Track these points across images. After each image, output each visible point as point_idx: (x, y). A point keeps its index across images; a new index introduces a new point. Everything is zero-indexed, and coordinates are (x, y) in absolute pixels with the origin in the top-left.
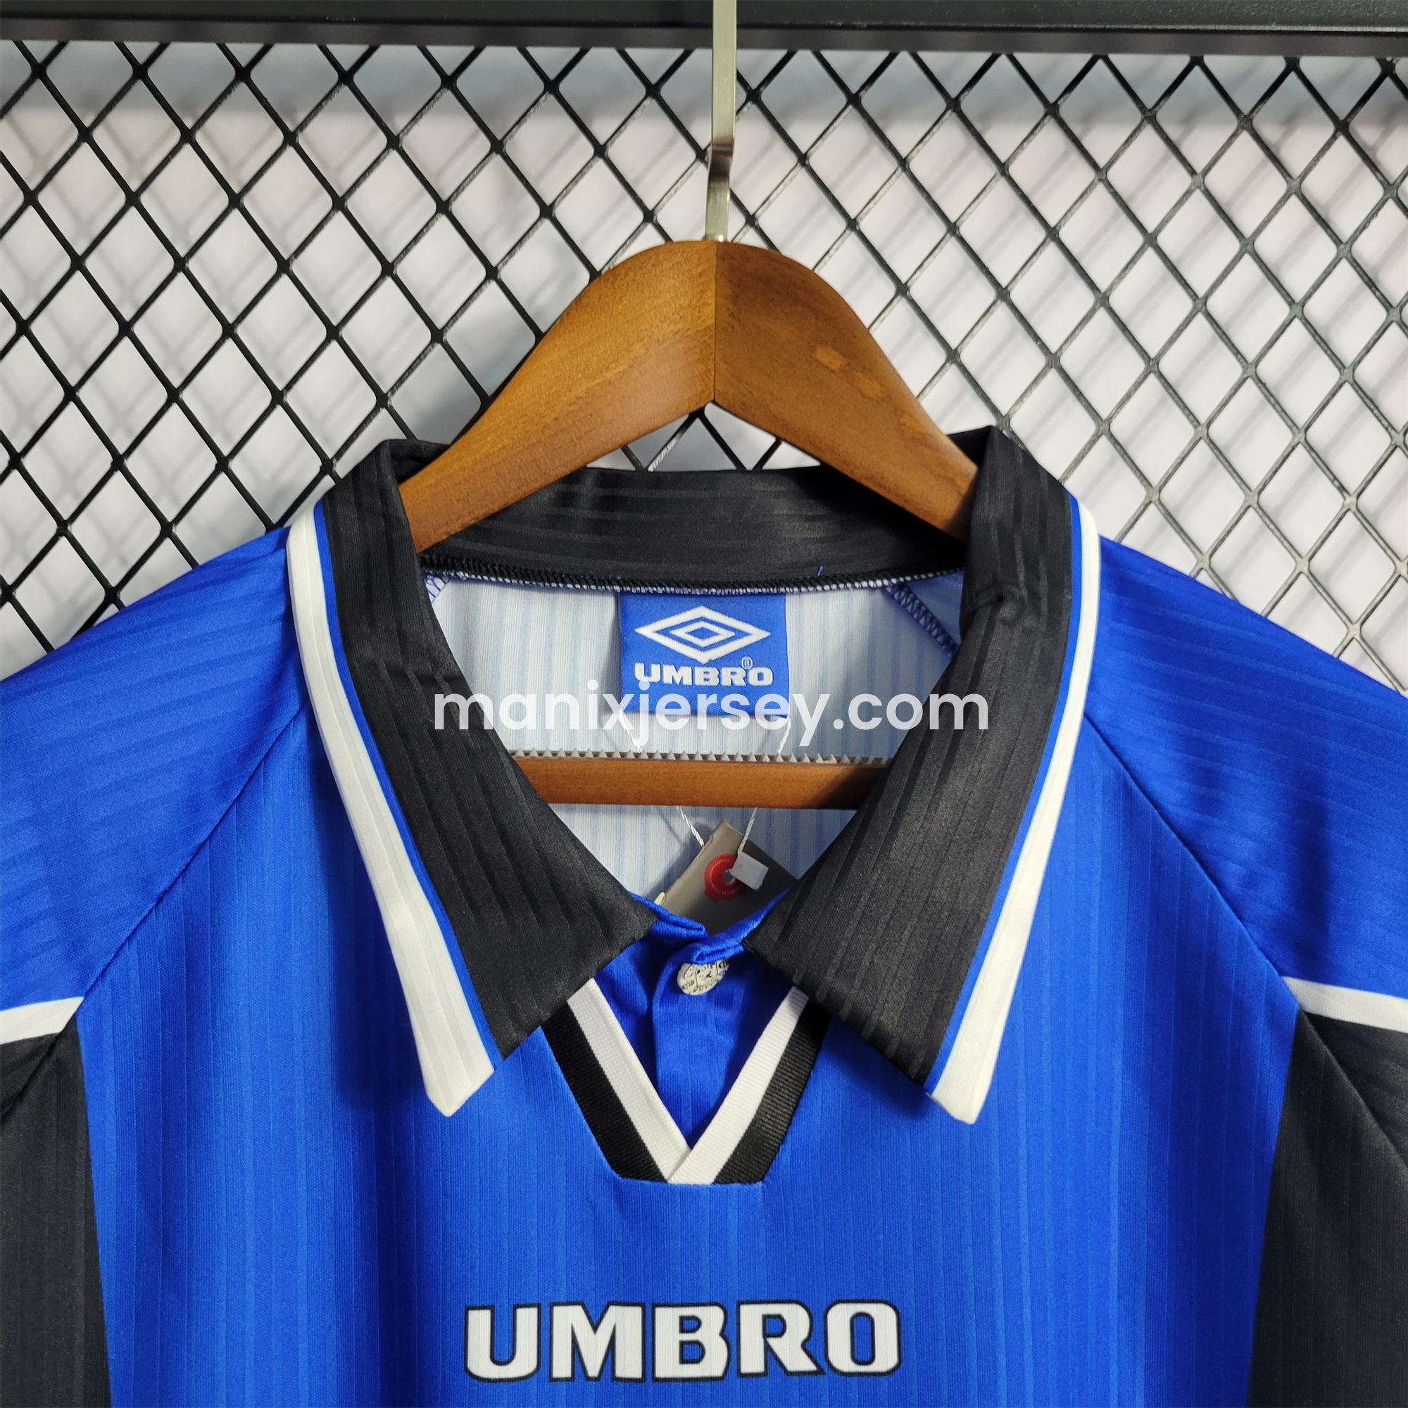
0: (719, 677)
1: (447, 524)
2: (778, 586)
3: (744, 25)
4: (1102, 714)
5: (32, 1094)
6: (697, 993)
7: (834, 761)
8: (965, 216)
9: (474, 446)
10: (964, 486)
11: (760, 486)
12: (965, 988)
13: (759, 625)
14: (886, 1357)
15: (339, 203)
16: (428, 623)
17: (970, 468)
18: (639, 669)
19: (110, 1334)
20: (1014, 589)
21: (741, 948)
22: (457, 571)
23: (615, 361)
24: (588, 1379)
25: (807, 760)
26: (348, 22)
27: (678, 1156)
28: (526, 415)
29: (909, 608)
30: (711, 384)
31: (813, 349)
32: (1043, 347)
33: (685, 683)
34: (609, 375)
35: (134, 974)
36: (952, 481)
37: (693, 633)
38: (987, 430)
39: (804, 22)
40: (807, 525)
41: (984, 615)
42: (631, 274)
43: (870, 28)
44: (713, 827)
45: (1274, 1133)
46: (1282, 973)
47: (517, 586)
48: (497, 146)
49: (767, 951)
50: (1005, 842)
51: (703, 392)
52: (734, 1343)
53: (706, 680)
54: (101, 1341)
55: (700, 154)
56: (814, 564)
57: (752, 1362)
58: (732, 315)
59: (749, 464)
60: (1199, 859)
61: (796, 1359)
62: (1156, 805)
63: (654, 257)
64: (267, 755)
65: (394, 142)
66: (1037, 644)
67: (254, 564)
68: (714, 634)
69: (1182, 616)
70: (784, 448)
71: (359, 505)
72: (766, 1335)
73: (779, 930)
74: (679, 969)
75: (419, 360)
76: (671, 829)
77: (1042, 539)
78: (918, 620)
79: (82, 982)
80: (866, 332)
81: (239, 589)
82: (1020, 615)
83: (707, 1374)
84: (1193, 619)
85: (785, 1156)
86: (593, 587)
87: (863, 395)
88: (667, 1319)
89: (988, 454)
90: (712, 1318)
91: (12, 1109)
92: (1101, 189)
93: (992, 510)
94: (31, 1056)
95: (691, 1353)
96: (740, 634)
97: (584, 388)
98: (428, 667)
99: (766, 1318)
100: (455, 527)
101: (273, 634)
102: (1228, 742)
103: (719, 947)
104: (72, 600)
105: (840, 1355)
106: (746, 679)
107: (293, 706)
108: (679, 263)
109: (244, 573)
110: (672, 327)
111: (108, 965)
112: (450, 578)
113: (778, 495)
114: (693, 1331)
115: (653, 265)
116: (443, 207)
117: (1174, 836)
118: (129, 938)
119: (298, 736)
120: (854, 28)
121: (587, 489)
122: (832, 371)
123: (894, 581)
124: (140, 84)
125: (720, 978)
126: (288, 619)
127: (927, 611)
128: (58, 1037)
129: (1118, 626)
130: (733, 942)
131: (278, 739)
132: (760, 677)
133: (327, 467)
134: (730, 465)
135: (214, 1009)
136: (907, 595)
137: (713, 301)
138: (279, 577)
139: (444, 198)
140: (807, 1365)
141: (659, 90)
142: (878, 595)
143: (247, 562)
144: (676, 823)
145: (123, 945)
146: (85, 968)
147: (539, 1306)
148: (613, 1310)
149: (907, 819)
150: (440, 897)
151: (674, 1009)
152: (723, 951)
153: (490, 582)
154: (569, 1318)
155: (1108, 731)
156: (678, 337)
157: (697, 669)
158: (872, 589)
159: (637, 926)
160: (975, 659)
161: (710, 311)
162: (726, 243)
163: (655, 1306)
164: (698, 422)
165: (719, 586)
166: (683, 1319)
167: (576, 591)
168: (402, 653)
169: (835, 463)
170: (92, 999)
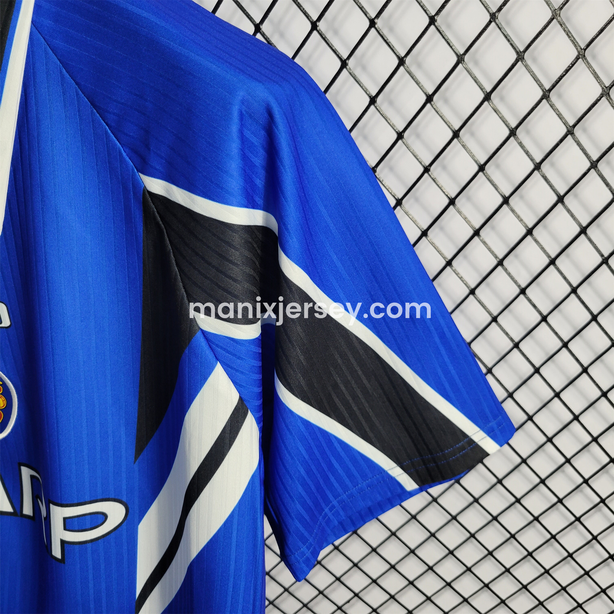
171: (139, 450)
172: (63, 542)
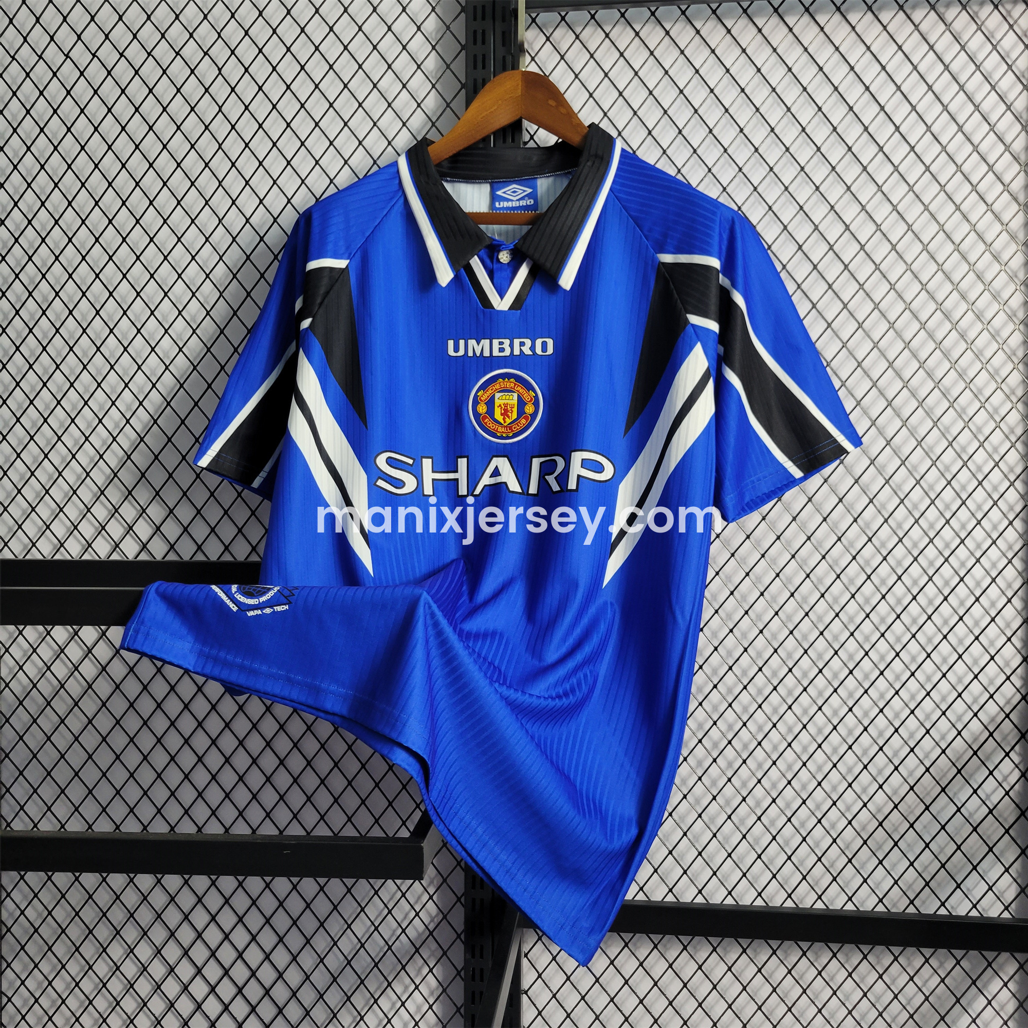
0: (519, 204)
8: (872, 44)
13: (530, 188)
14: (550, 351)
18: (497, 204)
24: (477, 357)
32: (896, 84)
33: (510, 206)
37: (512, 192)
47: (463, 182)
52: (512, 348)
53: (516, 205)
57: (517, 352)
61: (527, 351)
68: (518, 192)
72: (520, 346)
83: (505, 355)
86: (484, 181)
88: (496, 342)
90: (507, 342)
95: (502, 350)
96: (525, 191)
99: (520, 342)
105: (539, 351)
106: (526, 204)
114: (502, 345)
132: (530, 203)
140: (530, 353)
147: (465, 339)
148: (482, 340)
154: (472, 342)
157: (513, 202)
163: (492, 339)
165: (518, 177)
166: (499, 342)
167: (479, 182)
171: (628, 427)
172: (579, 476)
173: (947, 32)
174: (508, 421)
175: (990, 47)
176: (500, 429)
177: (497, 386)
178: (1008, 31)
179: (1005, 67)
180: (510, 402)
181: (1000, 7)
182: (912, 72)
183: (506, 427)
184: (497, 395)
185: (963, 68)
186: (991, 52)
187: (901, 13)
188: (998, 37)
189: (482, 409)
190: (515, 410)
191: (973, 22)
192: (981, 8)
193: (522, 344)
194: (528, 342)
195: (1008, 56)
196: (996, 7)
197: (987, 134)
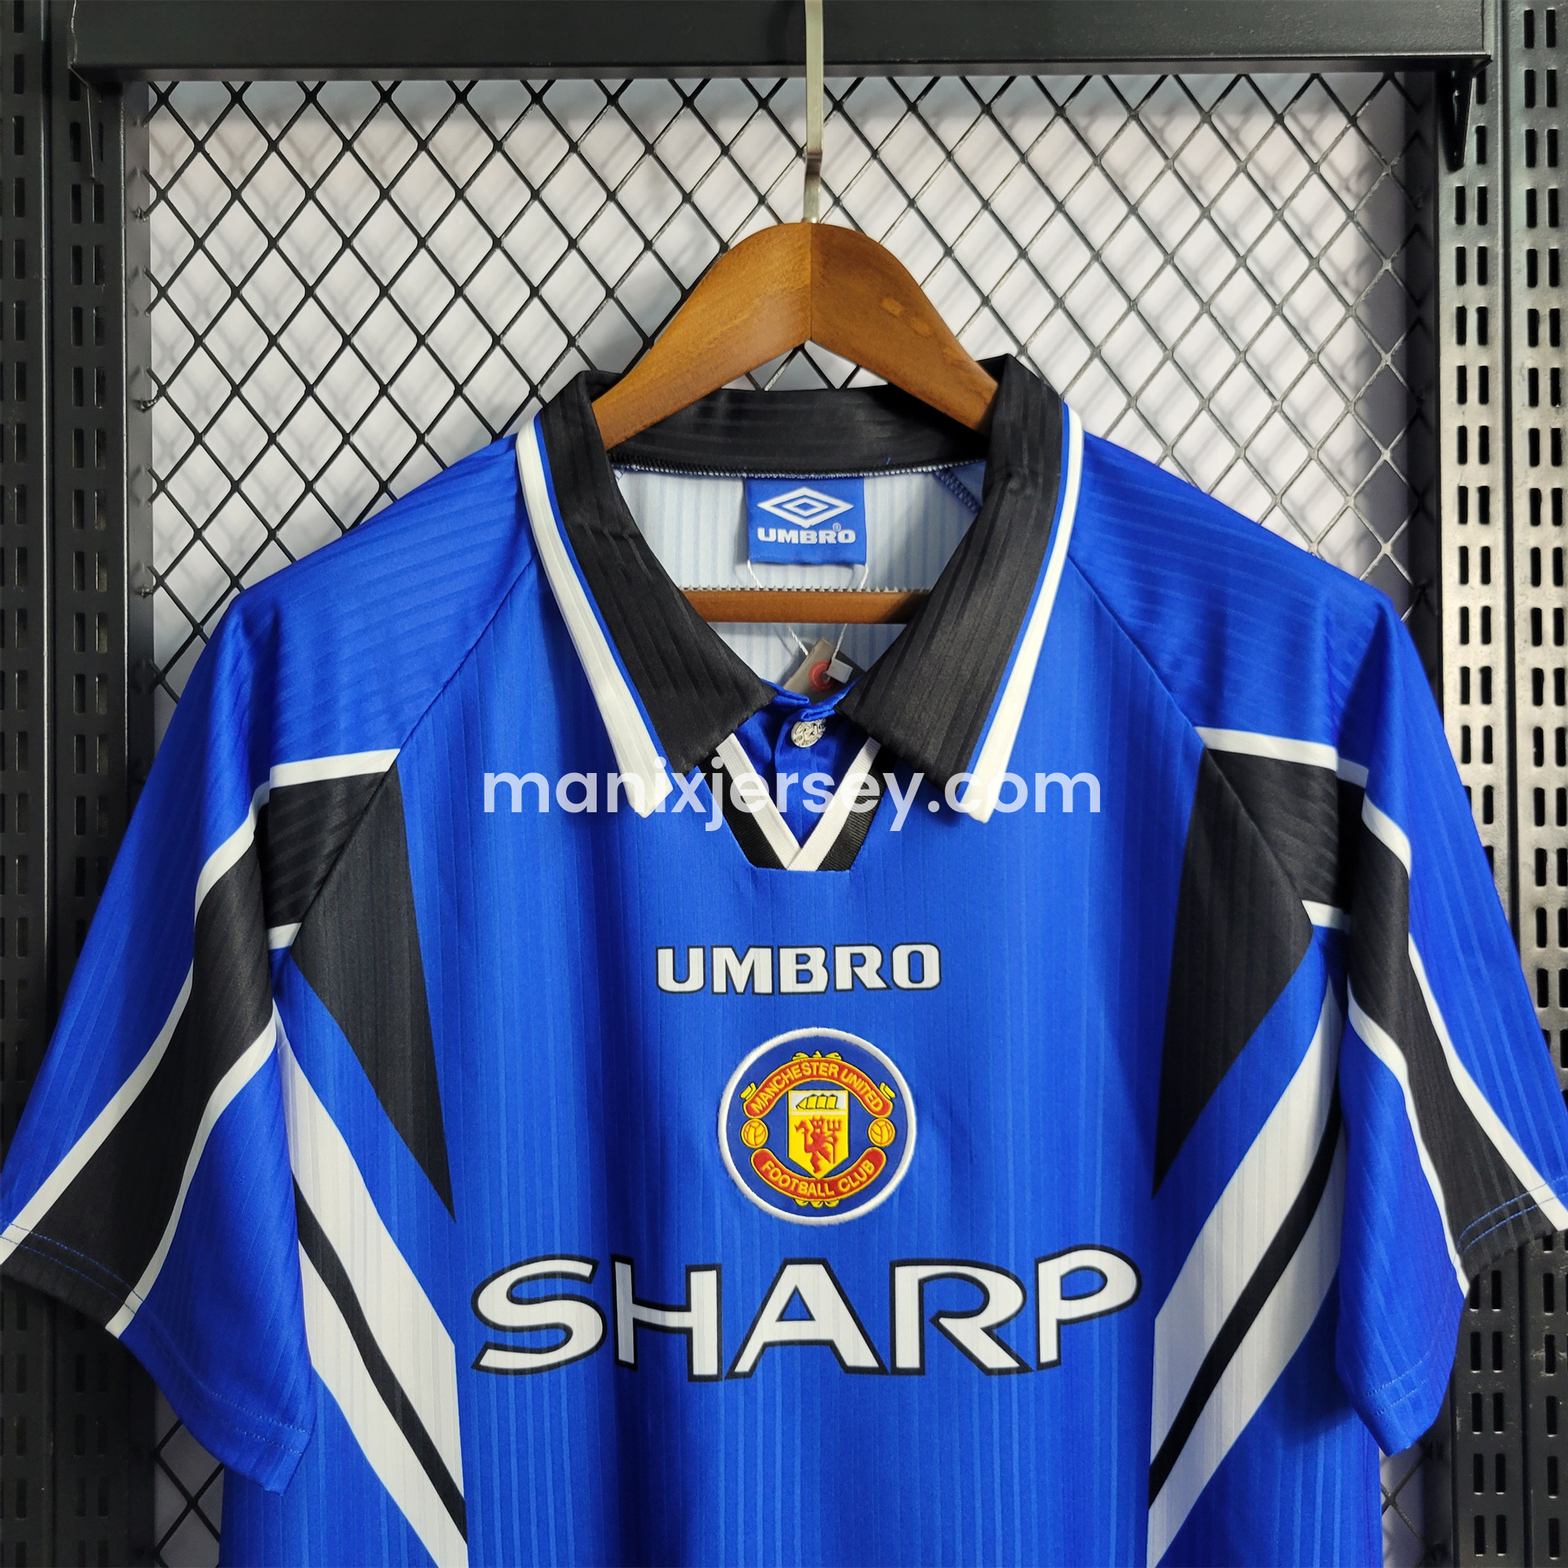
0: (818, 537)
1: (625, 431)
2: (859, 472)
3: (829, 61)
4: (1081, 555)
5: (372, 809)
6: (804, 746)
7: (896, 590)
8: (994, 196)
9: (643, 375)
10: (989, 397)
11: (845, 400)
12: (982, 735)
13: (845, 499)
14: (931, 978)
15: (535, 195)
16: (617, 499)
17: (993, 384)
18: (761, 532)
19: (425, 967)
20: (1019, 469)
21: (833, 712)
22: (631, 464)
23: (741, 311)
24: (737, 993)
25: (878, 590)
26: (546, 66)
27: (793, 853)
28: (678, 352)
29: (952, 487)
30: (809, 327)
31: (881, 301)
32: (1053, 293)
33: (793, 542)
34: (736, 322)
35: (430, 736)
36: (979, 394)
37: (799, 506)
38: (1006, 356)
39: (872, 59)
40: (878, 428)
41: (999, 486)
42: (751, 249)
43: (920, 62)
44: (814, 643)
45: (1186, 826)
46: (1195, 725)
47: (674, 475)
48: (650, 149)
49: (850, 712)
50: (1010, 640)
51: (803, 333)
52: (831, 971)
53: (808, 539)
54: (420, 970)
55: (800, 152)
56: (884, 456)
57: (844, 982)
58: (823, 276)
59: (838, 384)
60: (1144, 652)
61: (873, 981)
62: (1116, 617)
63: (767, 235)
64: (511, 591)
65: (574, 147)
66: (1034, 507)
67: (495, 460)
68: (812, 507)
69: (1137, 487)
70: (862, 372)
71: (565, 417)
72: (852, 966)
73: (858, 699)
74: (792, 727)
75: (597, 311)
76: (785, 646)
77: (1042, 433)
78: (958, 495)
79: (399, 738)
80: (918, 288)
81: (487, 477)
82: (1023, 487)
83: (814, 990)
84: (1144, 489)
85: (864, 853)
86: (728, 475)
87: (916, 333)
88: (788, 956)
89: (1005, 374)
90: (817, 955)
91: (362, 818)
92: (1096, 171)
93: (1008, 415)
94: (371, 785)
95: (804, 977)
96: (831, 507)
97: (719, 331)
98: (618, 529)
99: (852, 955)
100: (630, 433)
101: (510, 509)
102: (1164, 572)
103: (818, 711)
104: (347, 493)
105: (902, 978)
106: (836, 538)
107: (527, 557)
108: (784, 240)
109: (488, 467)
110: (781, 286)
111: (414, 729)
112: (626, 470)
113: (858, 406)
114: (805, 963)
115: (766, 242)
116: (612, 196)
117: (1127, 637)
118: (427, 712)
119: (532, 576)
120: (908, 62)
121: (722, 404)
122: (895, 316)
123: (941, 467)
124: (386, 105)
125: (820, 736)
126: (520, 498)
127: (965, 489)
128: (387, 774)
129: (1094, 494)
130: (828, 707)
131: (518, 580)
132: (847, 536)
133: (534, 391)
134: (824, 386)
135: (484, 758)
136: (951, 477)
137: (809, 267)
138: (512, 469)
139: (612, 190)
140: (879, 983)
141: (767, 103)
142: (930, 477)
143: (489, 458)
144: (789, 641)
145: (422, 717)
146: (401, 729)
147: (704, 947)
148: (752, 951)
149: (943, 624)
150: (633, 680)
151: (788, 757)
152: (821, 713)
153: (655, 472)
154: (723, 956)
155: (1085, 566)
156: (785, 293)
157: (802, 532)
158: (927, 473)
159: (763, 699)
160: (990, 517)
161: (807, 274)
162: (818, 224)
163: (779, 948)
164: (800, 353)
165: (816, 472)
166: (798, 956)
167: (715, 477)
168: (601, 519)
169: (897, 382)
170: (406, 749)
173: (1169, 174)
174: (826, 1166)
175: (1267, 214)
176: (803, 1188)
177: (794, 1073)
178: (1308, 177)
179: (1305, 262)
180: (828, 1115)
181: (1288, 121)
182: (1089, 265)
183: (822, 1182)
184: (795, 1097)
185: (1209, 259)
186: (1270, 226)
187: (1060, 124)
188: (1287, 190)
189: (755, 1134)
190: (843, 1136)
191: (1226, 153)
192: (1245, 121)
193: (858, 961)
194: (873, 956)
195: (1310, 235)
196: (1279, 119)
197: (1268, 418)
